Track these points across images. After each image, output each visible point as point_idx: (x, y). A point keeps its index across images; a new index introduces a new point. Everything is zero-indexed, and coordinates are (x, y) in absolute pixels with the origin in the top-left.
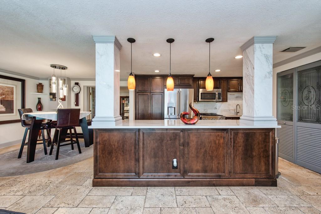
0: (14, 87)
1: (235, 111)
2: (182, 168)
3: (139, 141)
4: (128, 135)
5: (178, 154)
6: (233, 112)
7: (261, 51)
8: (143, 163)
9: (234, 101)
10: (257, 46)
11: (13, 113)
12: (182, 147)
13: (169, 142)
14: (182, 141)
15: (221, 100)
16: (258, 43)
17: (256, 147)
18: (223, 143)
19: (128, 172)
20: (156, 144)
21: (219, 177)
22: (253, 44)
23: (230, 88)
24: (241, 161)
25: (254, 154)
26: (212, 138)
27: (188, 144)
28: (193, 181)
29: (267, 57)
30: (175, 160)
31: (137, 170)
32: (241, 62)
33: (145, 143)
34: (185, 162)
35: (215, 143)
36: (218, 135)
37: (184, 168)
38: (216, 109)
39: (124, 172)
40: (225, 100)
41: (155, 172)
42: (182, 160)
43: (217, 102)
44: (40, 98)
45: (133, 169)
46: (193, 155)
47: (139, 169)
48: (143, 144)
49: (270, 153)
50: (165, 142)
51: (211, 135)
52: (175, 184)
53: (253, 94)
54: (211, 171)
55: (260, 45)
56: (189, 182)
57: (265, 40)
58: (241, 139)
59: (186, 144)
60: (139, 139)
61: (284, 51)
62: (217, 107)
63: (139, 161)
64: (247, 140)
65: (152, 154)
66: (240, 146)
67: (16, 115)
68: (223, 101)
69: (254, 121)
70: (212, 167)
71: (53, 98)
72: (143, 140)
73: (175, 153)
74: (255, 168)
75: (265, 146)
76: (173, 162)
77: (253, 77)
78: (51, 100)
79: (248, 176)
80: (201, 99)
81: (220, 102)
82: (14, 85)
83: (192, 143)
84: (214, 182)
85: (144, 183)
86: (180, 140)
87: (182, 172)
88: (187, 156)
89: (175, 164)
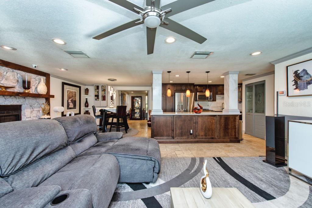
0: (76, 91)
1: (221, 107)
2: (194, 134)
3: (174, 121)
4: (168, 118)
5: (193, 127)
6: (220, 108)
7: (232, 78)
8: (176, 132)
9: (220, 101)
10: (230, 75)
11: (76, 109)
12: (194, 124)
13: (188, 122)
14: (194, 121)
15: (211, 100)
16: (231, 74)
17: (230, 124)
18: (214, 122)
19: (168, 136)
20: (182, 123)
21: (213, 138)
22: (228, 74)
23: (217, 92)
24: (223, 131)
25: (229, 127)
26: (209, 120)
27: (197, 122)
28: (200, 141)
29: (235, 81)
30: (191, 131)
31: (173, 135)
32: (223, 79)
33: (177, 122)
34: (196, 132)
35: (211, 122)
36: (212, 118)
37: (195, 134)
38: (208, 106)
39: (166, 136)
40: (214, 100)
41: (181, 136)
42: (194, 131)
43: (209, 101)
44: (87, 99)
45: (171, 135)
46: (200, 128)
47: (174, 135)
48: (176, 123)
49: (237, 127)
50: (186, 121)
51: (208, 118)
52: (191, 142)
53: (229, 98)
54: (209, 135)
55: (232, 75)
56: (198, 141)
57: (234, 73)
58: (223, 120)
59: (196, 123)
60: (174, 120)
61: (246, 75)
62: (209, 105)
63: (174, 131)
64: (226, 121)
65: (180, 127)
66: (222, 124)
67: (77, 110)
68: (213, 101)
69: (229, 111)
70: (209, 134)
71: (97, 99)
72: (176, 121)
73: (191, 127)
74: (230, 134)
75: (235, 124)
76: (190, 131)
77: (229, 90)
78: (96, 100)
79: (227, 138)
80: (199, 99)
81: (211, 101)
82: (76, 90)
83: (199, 122)
84: (210, 141)
85: (176, 142)
86: (193, 121)
87: (194, 136)
88: (197, 128)
89: (191, 132)
